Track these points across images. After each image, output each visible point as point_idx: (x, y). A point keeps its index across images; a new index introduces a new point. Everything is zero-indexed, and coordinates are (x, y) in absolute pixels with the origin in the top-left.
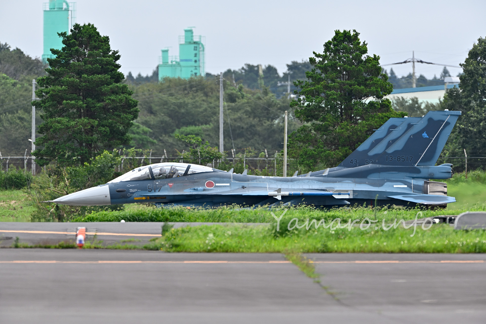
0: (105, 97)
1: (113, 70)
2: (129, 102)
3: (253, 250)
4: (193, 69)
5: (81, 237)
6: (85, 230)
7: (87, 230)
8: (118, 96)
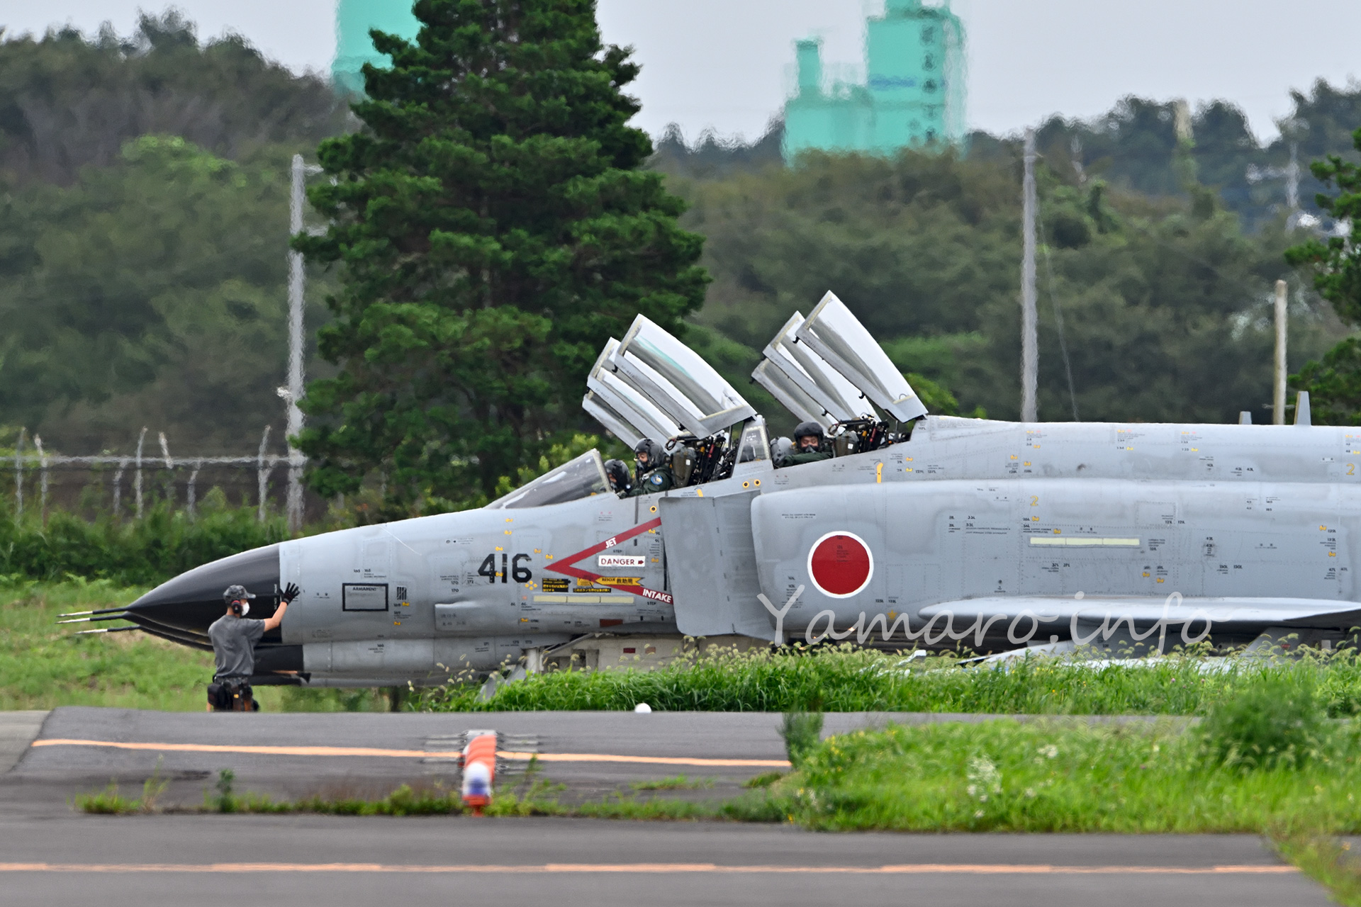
0: (576, 224)
1: (609, 118)
2: (669, 243)
3: (1150, 824)
4: (918, 115)
5: (478, 770)
6: (494, 743)
7: (501, 743)
8: (626, 217)
